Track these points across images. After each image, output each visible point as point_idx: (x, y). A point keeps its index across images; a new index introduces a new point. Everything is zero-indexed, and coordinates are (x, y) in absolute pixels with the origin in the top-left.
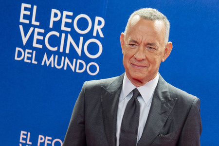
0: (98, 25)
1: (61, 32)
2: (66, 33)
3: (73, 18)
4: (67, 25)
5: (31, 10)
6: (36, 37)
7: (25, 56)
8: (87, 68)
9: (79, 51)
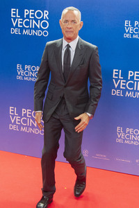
0: (46, 14)
1: (30, 19)
2: (32, 19)
3: (34, 12)
4: (32, 16)
5: (16, 11)
6: (19, 22)
7: (15, 31)
8: (43, 33)
9: (38, 27)
